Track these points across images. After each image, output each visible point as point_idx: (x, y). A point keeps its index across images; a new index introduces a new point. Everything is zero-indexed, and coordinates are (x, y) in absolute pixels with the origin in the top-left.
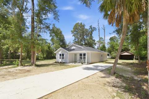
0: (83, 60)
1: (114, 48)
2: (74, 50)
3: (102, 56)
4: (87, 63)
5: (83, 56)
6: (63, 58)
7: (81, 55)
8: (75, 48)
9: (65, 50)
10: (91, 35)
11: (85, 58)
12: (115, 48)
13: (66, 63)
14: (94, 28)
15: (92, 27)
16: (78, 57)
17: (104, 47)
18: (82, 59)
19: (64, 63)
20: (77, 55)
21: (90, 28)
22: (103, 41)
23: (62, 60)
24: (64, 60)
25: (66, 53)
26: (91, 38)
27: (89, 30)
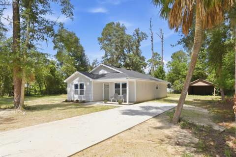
0: (121, 95)
2: (103, 76)
3: (157, 88)
4: (129, 102)
5: (121, 89)
6: (82, 93)
7: (117, 86)
8: (106, 72)
9: (87, 77)
10: (137, 47)
11: (124, 92)
14: (143, 34)
15: (140, 32)
16: (112, 89)
17: (161, 71)
18: (119, 94)
19: (84, 102)
20: (110, 86)
21: (135, 33)
22: (160, 59)
23: (79, 97)
24: (84, 95)
25: (88, 83)
26: (137, 54)
27: (134, 37)
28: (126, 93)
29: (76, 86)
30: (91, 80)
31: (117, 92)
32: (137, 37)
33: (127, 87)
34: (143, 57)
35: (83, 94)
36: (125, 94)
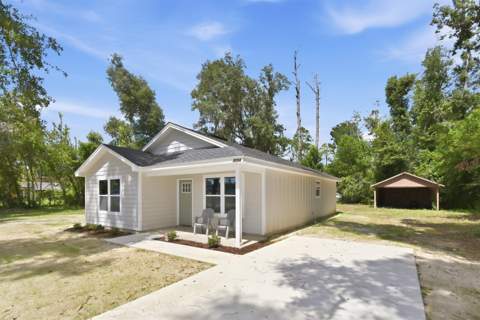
0: (223, 214)
1: (354, 163)
3: (318, 193)
5: (222, 195)
7: (213, 186)
8: (183, 148)
11: (231, 205)
12: (358, 161)
14: (280, 76)
15: (272, 73)
16: (200, 198)
20: (193, 188)
21: (264, 76)
22: (308, 140)
23: (109, 217)
24: (121, 213)
25: (130, 179)
27: (262, 85)
28: (234, 208)
29: (103, 185)
31: (213, 205)
32: (267, 84)
33: (237, 191)
34: (281, 127)
35: (118, 210)
36: (232, 211)
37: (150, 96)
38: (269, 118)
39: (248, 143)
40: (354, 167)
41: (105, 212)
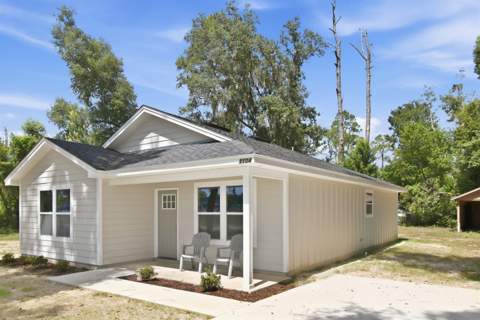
0: (224, 240)
1: (426, 164)
3: (369, 210)
5: (223, 213)
12: (431, 161)
13: (85, 269)
14: (312, 35)
15: (300, 31)
17: (365, 156)
18: (216, 235)
20: (178, 202)
21: (287, 34)
22: (354, 130)
23: (54, 245)
24: (71, 239)
25: (85, 189)
26: (293, 99)
27: (284, 48)
29: (46, 197)
30: (91, 172)
31: (209, 227)
32: (291, 46)
33: (246, 206)
34: (313, 110)
35: (67, 235)
36: (238, 237)
37: (115, 68)
38: (294, 98)
39: (261, 135)
40: (425, 170)
41: (49, 238)
